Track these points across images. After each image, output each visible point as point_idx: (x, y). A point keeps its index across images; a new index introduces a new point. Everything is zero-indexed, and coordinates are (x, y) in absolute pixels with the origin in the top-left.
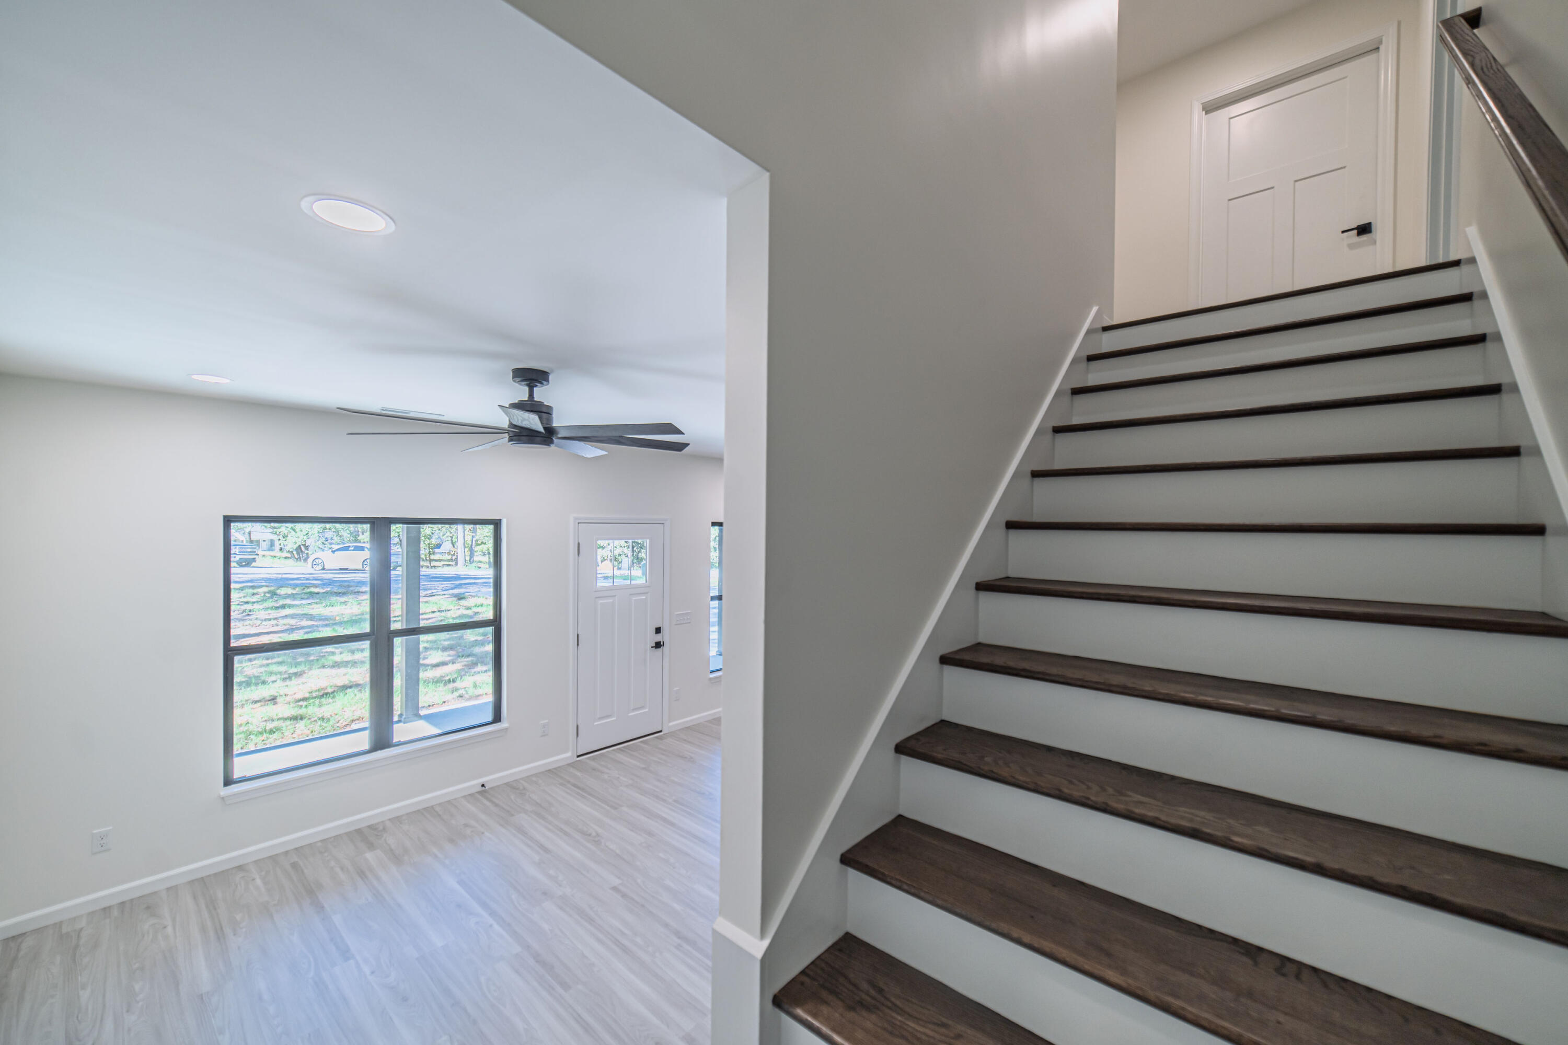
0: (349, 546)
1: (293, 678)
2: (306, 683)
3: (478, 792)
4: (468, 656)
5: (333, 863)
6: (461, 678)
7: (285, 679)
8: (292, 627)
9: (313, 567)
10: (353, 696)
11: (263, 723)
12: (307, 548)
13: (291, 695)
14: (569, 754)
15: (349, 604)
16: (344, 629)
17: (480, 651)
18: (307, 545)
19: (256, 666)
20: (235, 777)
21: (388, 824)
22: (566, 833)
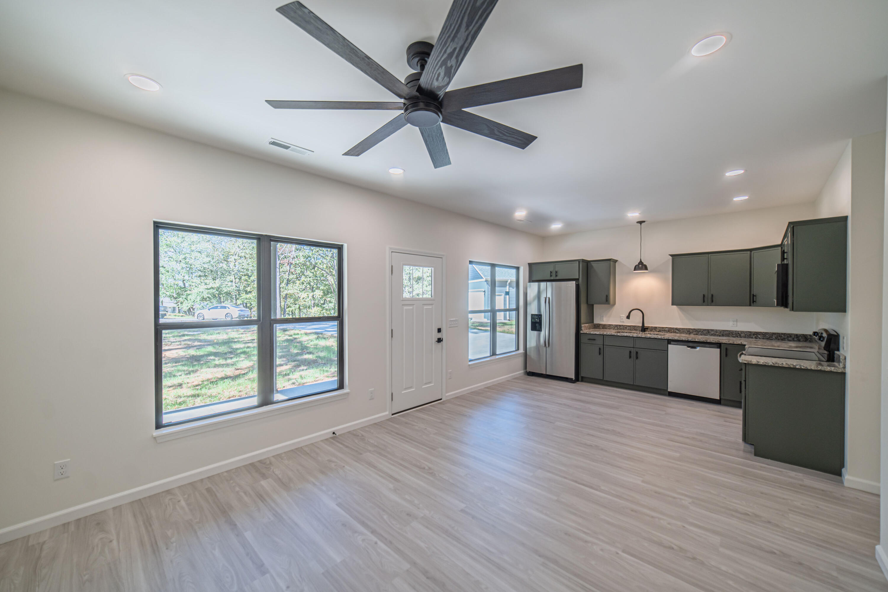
0: (218, 306)
1: (192, 373)
2: (199, 376)
3: (331, 438)
4: (295, 361)
5: (237, 489)
6: (293, 373)
7: (187, 374)
8: (189, 346)
9: (197, 318)
10: (229, 383)
11: (175, 399)
12: (194, 309)
13: (191, 383)
14: (387, 413)
15: (221, 334)
16: (219, 347)
17: (301, 358)
18: (194, 308)
19: (169, 367)
20: (163, 423)
21: (273, 460)
22: (405, 467)
